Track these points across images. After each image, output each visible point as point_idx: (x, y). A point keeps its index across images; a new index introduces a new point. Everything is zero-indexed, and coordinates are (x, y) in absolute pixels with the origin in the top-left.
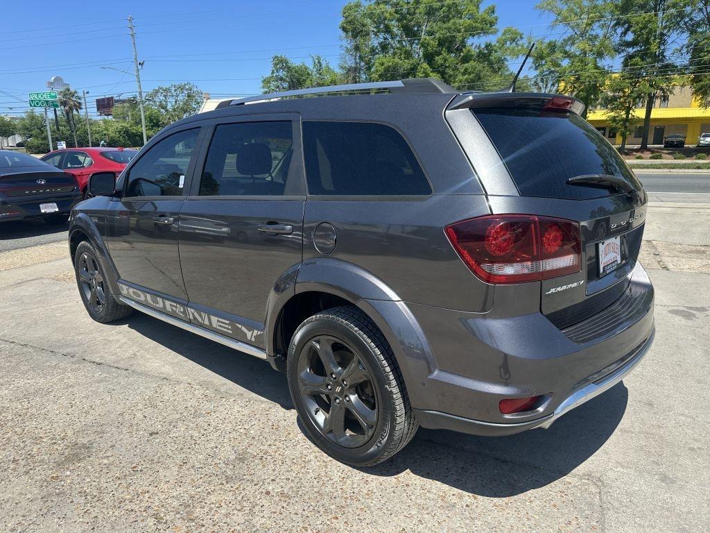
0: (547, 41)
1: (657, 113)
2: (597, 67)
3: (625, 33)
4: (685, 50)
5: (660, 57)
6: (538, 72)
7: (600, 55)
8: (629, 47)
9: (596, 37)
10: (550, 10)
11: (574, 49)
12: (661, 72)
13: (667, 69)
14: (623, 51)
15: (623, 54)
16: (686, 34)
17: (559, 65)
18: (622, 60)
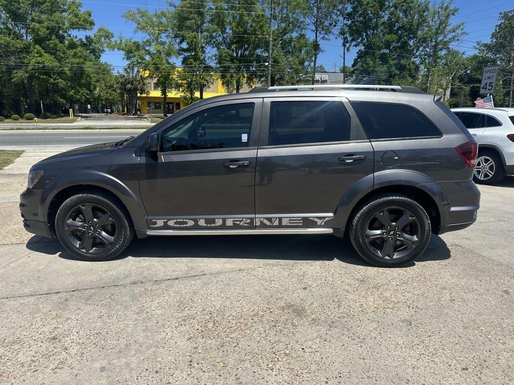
0: (133, 41)
1: (206, 95)
2: (169, 63)
3: (181, 42)
4: (214, 58)
5: (202, 61)
6: (129, 62)
7: (169, 55)
8: (185, 52)
9: (165, 43)
10: (133, 20)
11: (152, 49)
12: (205, 70)
13: (207, 69)
14: (182, 54)
15: (181, 56)
16: (215, 49)
17: (144, 59)
18: (182, 60)
